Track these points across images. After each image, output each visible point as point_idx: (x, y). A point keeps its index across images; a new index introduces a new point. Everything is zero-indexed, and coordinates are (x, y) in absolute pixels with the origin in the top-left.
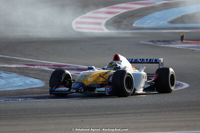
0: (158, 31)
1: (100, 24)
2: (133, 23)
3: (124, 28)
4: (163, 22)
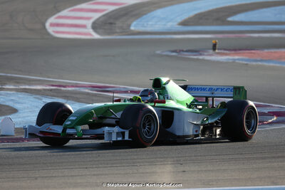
1: (84, 26)
3: (120, 33)
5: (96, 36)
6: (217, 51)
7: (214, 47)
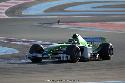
0: (38, 17)
1: (2, 13)
2: (22, 12)
3: (18, 15)
4: (39, 12)
5: (7, 17)
6: (60, 23)
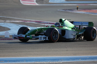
1: (33, 1)
2: (49, 1)
3: (46, 3)
7: (77, 9)
